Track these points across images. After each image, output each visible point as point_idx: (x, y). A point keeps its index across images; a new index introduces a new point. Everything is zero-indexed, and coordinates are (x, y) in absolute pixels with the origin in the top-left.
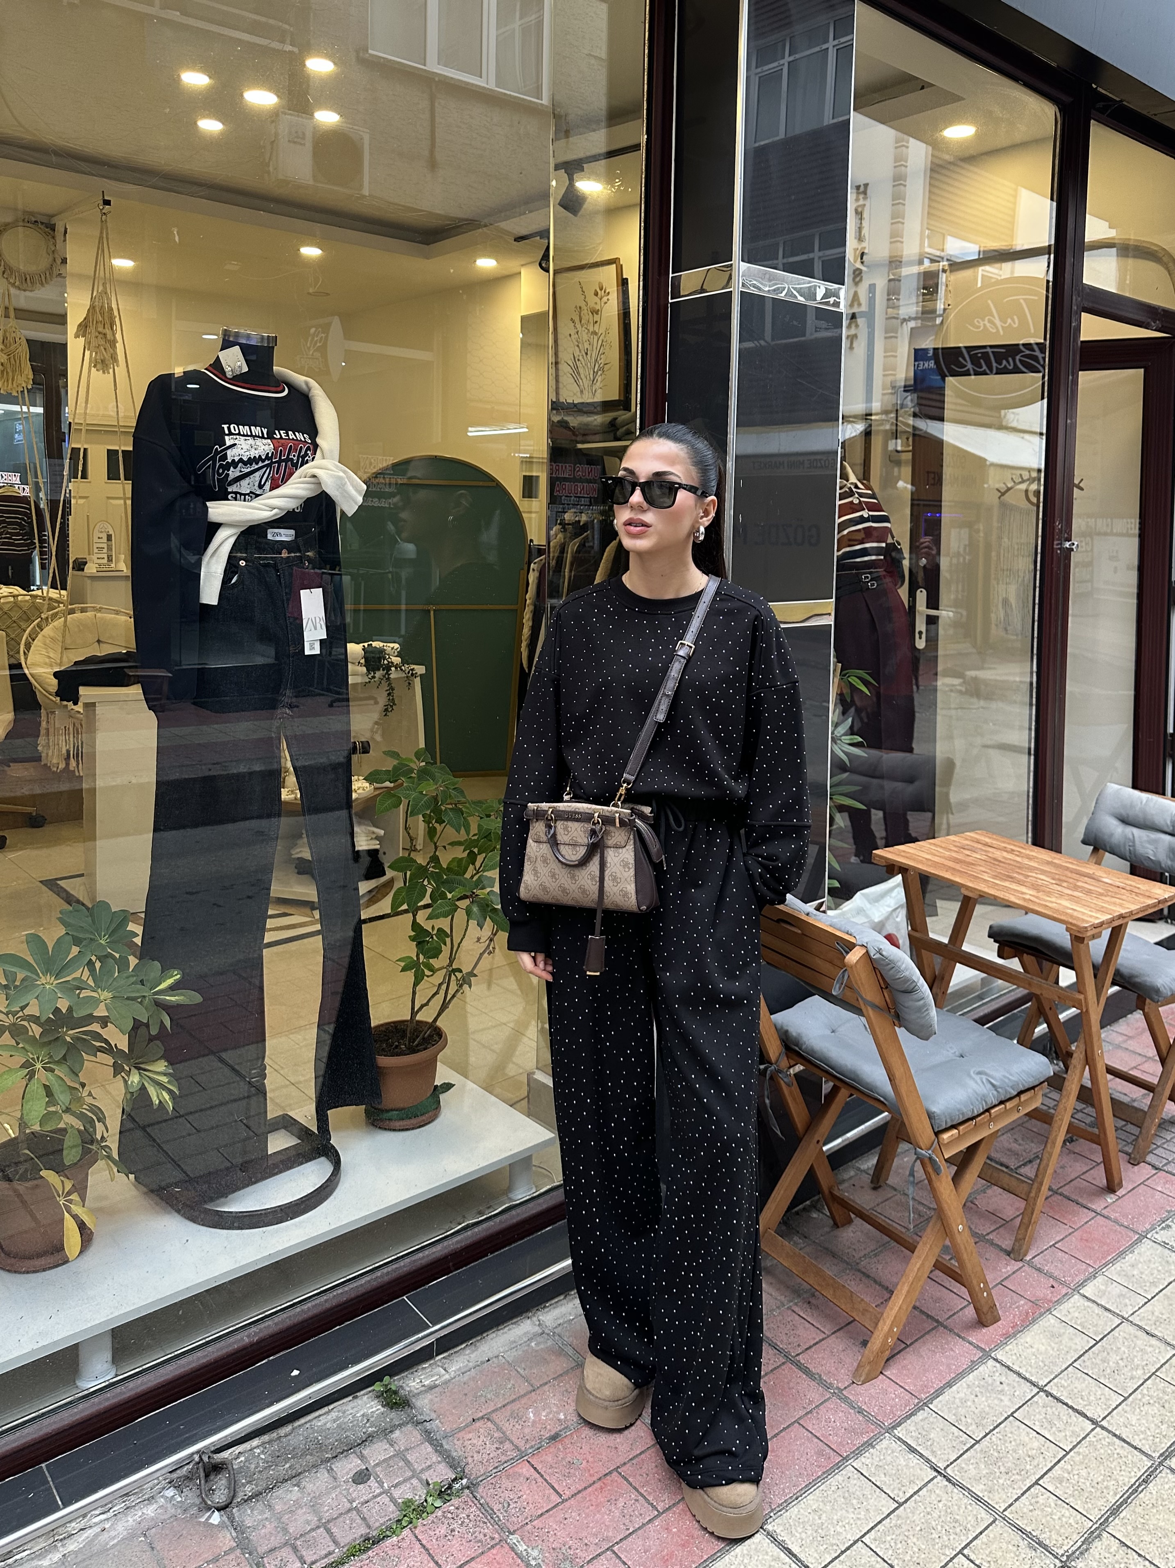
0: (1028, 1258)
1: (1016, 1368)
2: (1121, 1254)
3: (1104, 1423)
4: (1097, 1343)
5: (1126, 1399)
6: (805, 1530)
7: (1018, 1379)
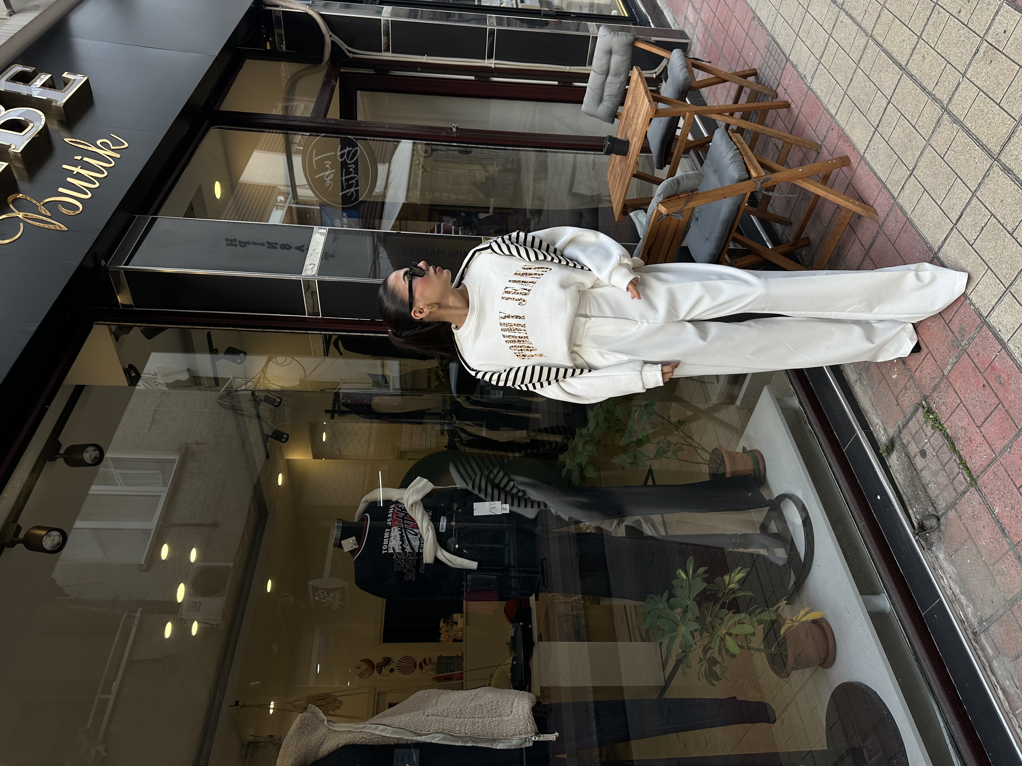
0: (820, 143)
1: (867, 143)
2: (817, 98)
3: (889, 98)
4: (856, 105)
5: (879, 89)
6: (937, 233)
7: (872, 142)
